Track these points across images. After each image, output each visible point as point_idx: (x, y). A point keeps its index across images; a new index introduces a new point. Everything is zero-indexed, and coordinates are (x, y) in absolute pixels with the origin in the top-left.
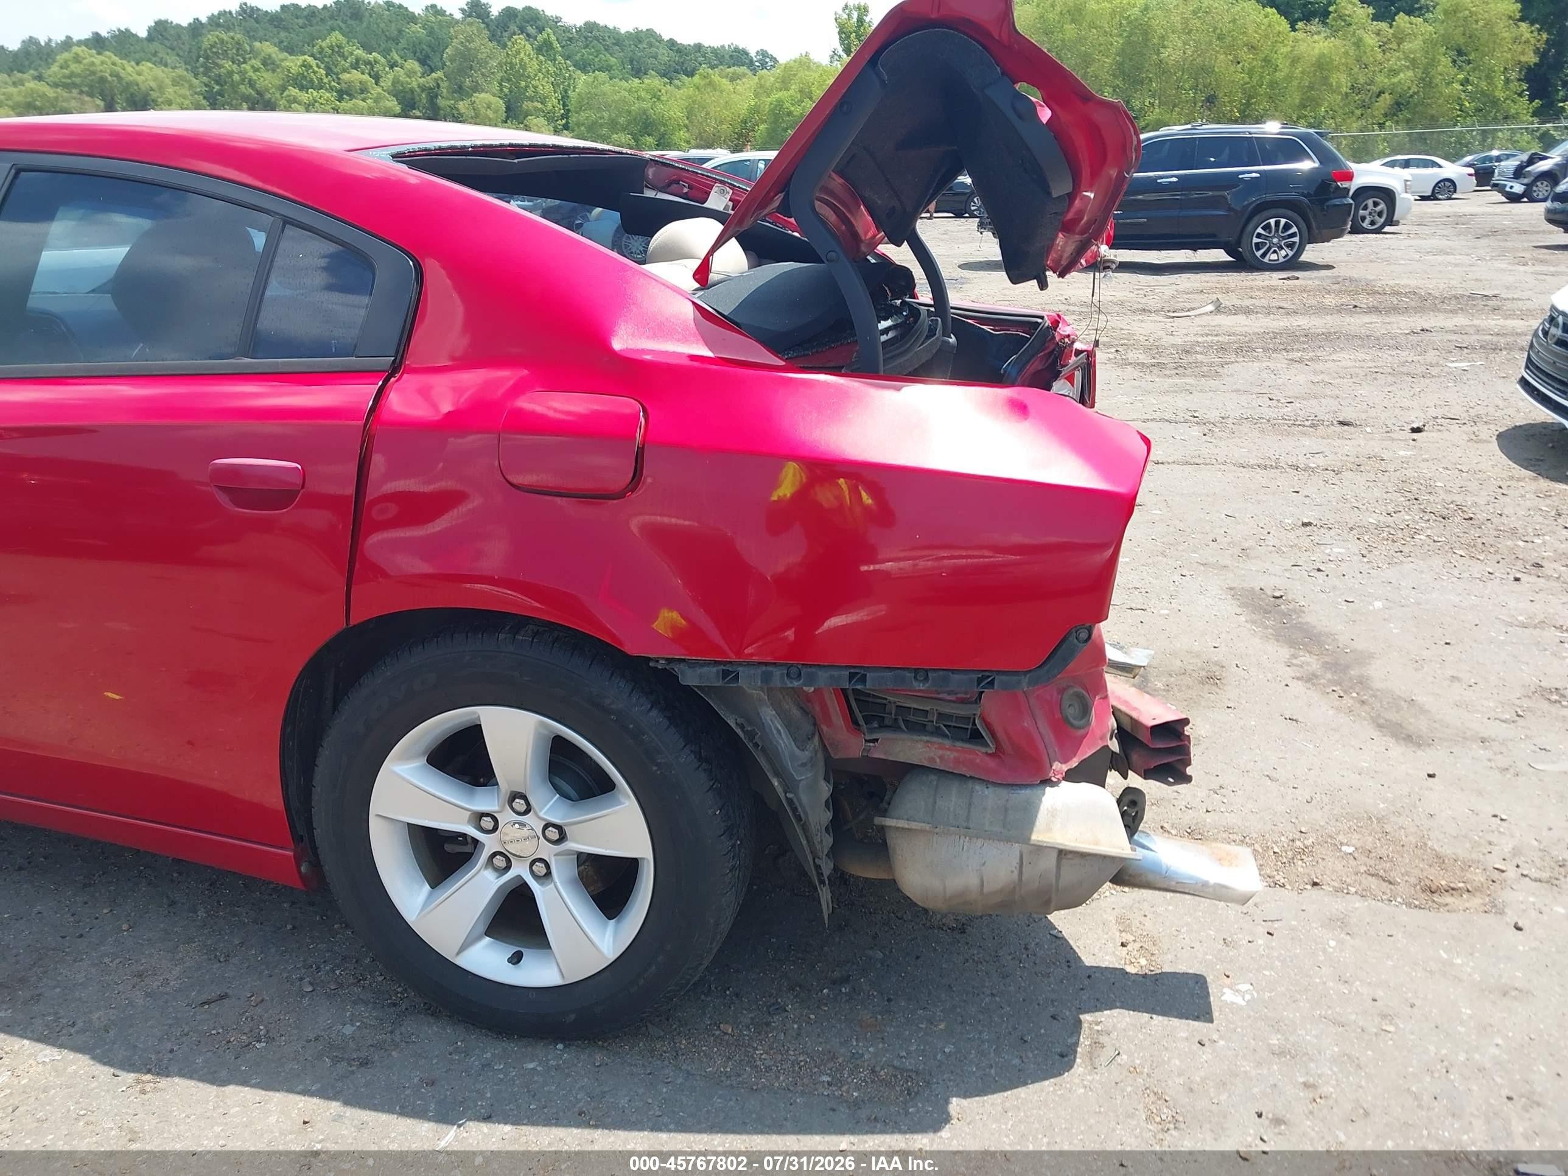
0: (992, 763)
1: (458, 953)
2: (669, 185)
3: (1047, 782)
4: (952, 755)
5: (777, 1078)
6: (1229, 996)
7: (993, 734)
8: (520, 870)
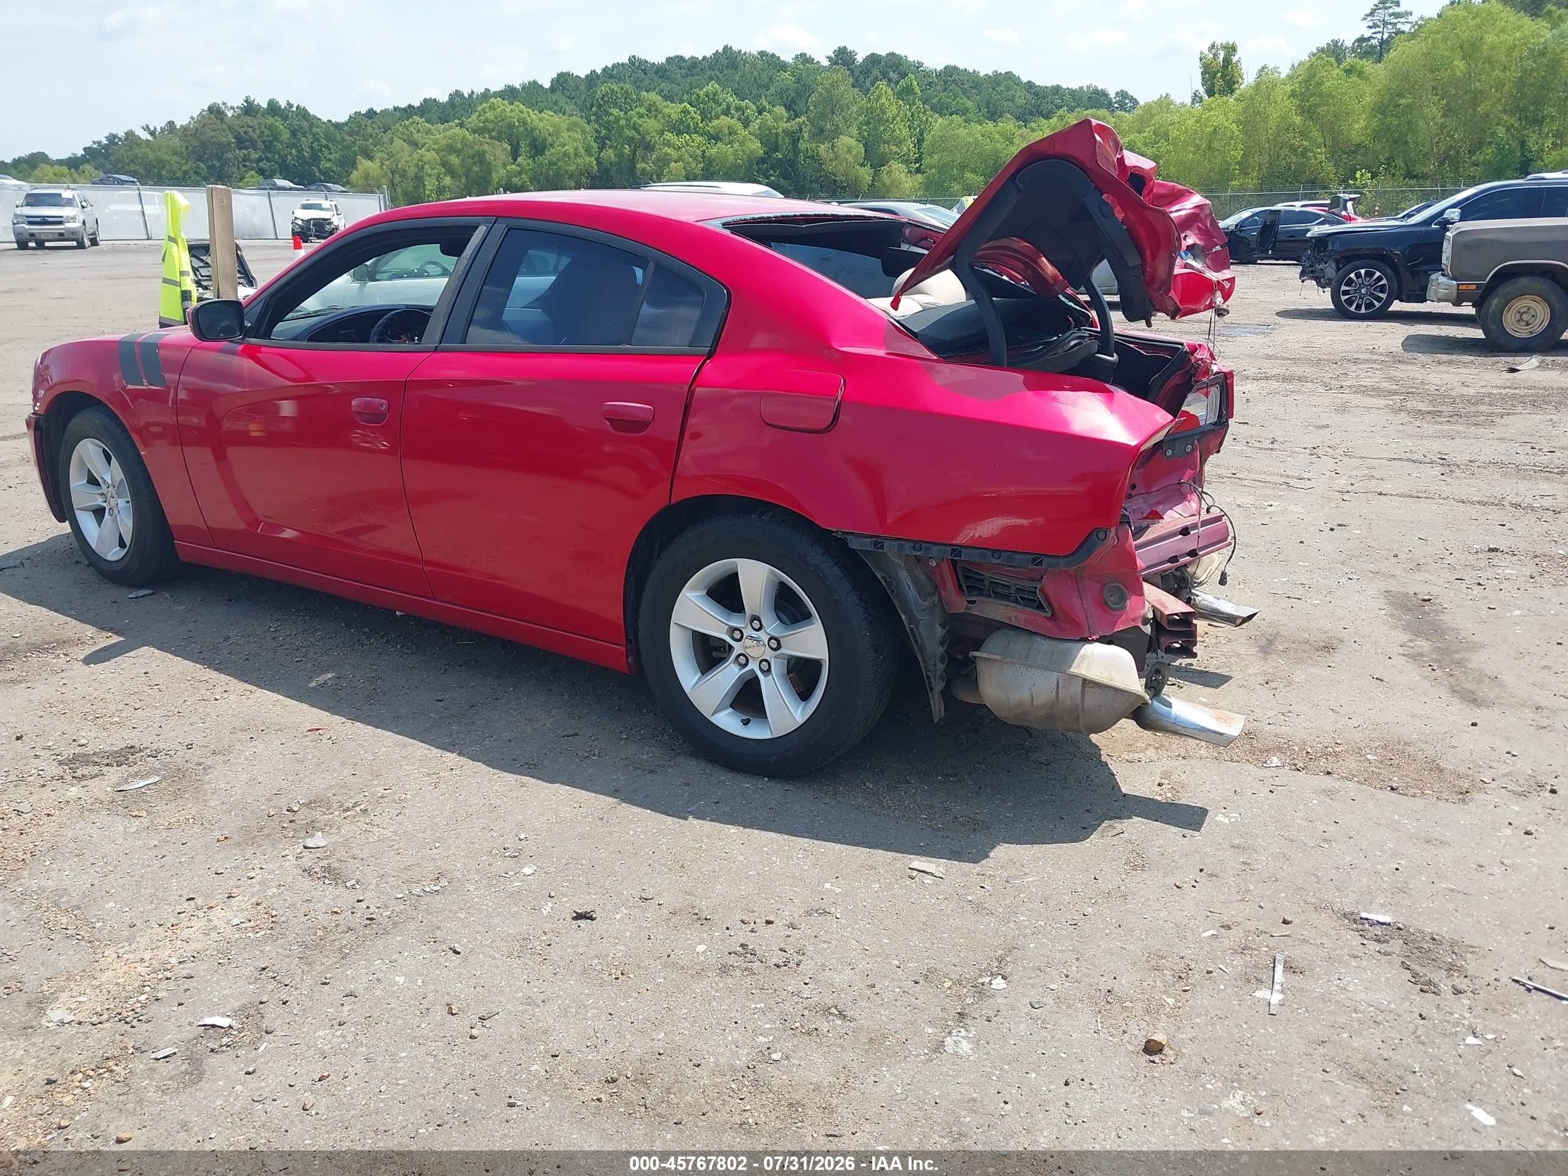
0: (1049, 624)
1: (713, 714)
2: (921, 240)
3: (1085, 640)
4: (1023, 616)
5: (894, 812)
6: (1220, 818)
7: (1050, 604)
8: (753, 666)
